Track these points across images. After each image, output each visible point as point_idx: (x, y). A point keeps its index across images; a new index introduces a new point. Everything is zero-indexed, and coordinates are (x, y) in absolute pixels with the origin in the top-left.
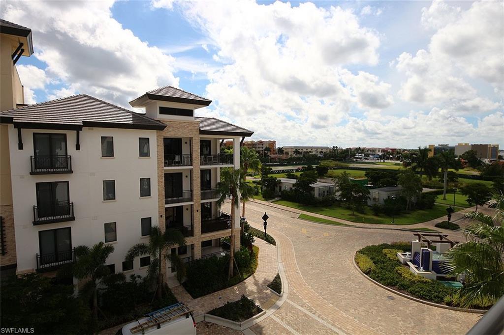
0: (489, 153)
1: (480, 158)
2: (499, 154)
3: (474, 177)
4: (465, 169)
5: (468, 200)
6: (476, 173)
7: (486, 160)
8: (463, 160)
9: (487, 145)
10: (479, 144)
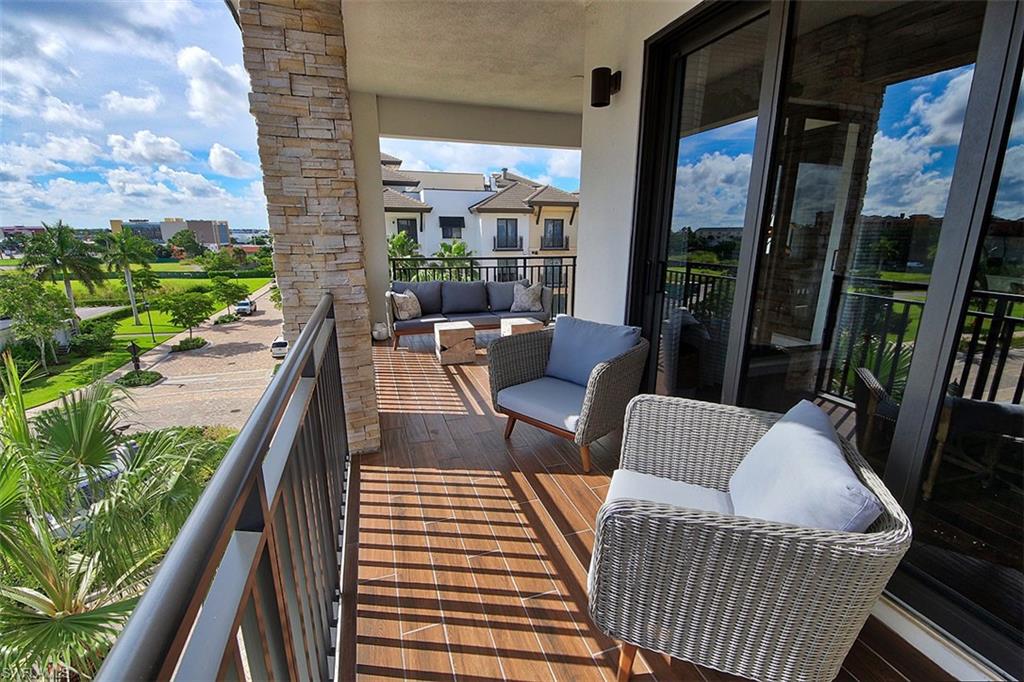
0: (216, 234)
1: (203, 242)
2: (231, 236)
3: (195, 275)
4: (182, 262)
5: (173, 321)
6: (199, 268)
7: (212, 245)
8: (175, 247)
9: (210, 222)
10: (198, 219)
